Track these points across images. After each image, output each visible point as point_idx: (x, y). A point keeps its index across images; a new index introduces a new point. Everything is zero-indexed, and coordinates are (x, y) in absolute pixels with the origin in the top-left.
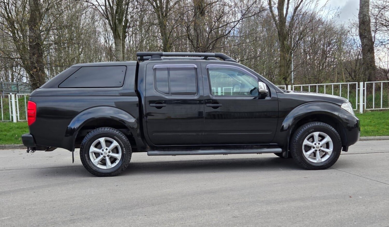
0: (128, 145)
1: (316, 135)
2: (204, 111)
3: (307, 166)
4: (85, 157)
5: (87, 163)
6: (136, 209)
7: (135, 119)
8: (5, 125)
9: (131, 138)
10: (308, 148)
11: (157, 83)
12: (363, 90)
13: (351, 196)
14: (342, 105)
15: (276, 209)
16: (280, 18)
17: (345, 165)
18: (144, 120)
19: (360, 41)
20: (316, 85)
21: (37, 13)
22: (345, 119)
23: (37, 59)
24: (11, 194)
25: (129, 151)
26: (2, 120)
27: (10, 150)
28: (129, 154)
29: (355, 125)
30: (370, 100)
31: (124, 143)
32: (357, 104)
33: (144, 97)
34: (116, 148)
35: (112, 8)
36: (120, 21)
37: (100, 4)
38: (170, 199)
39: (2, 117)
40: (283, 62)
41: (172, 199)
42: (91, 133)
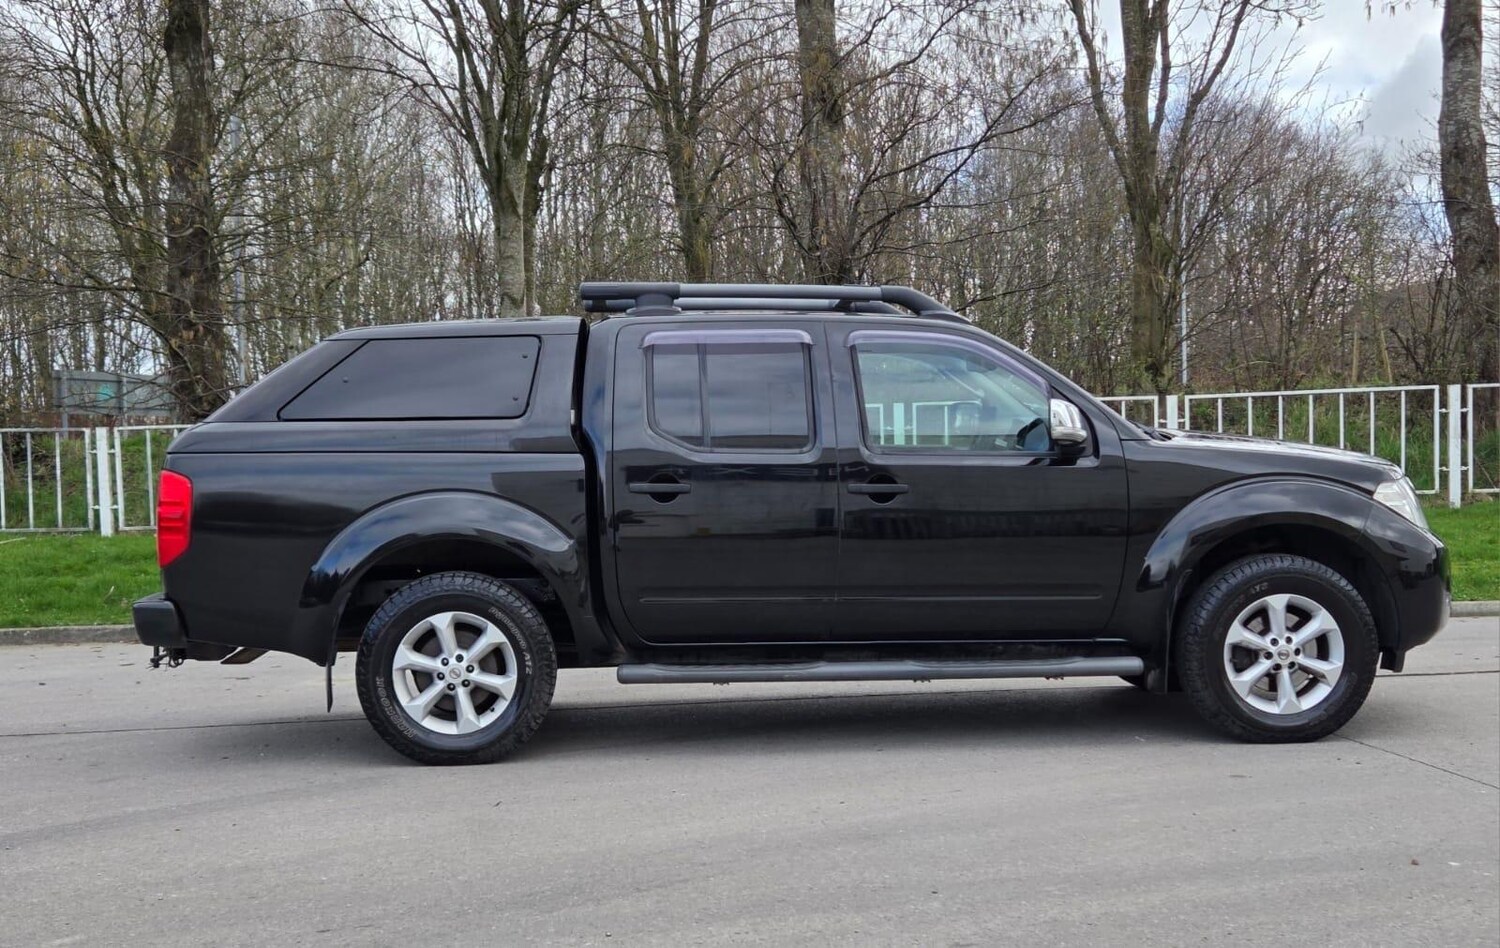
0: (540, 642)
1: (1276, 607)
2: (839, 509)
3: (1244, 728)
4: (376, 688)
5: (383, 711)
6: (573, 905)
7: (572, 542)
8: (69, 549)
9: (553, 613)
10: (1245, 657)
11: (657, 401)
12: (1459, 416)
13: (1415, 858)
14: (1378, 490)
15: (1122, 910)
16: (1135, 135)
17: (1393, 722)
18: (607, 540)
19: (1447, 224)
20: (1277, 397)
21: (200, 116)
22: (1391, 542)
23: (196, 293)
24: (89, 837)
25: (546, 665)
26: (56, 526)
27: (86, 648)
28: (546, 677)
29: (1429, 565)
30: (1488, 455)
31: (530, 636)
32: (1437, 468)
33: (608, 452)
34: (497, 652)
35: (485, 96)
36: (518, 146)
37: (442, 83)
38: (704, 864)
39: (57, 513)
40: (1148, 304)
41: (711, 864)
42: (401, 596)
